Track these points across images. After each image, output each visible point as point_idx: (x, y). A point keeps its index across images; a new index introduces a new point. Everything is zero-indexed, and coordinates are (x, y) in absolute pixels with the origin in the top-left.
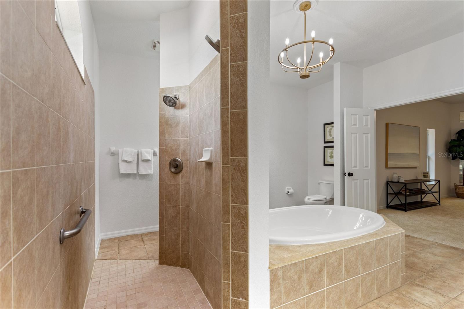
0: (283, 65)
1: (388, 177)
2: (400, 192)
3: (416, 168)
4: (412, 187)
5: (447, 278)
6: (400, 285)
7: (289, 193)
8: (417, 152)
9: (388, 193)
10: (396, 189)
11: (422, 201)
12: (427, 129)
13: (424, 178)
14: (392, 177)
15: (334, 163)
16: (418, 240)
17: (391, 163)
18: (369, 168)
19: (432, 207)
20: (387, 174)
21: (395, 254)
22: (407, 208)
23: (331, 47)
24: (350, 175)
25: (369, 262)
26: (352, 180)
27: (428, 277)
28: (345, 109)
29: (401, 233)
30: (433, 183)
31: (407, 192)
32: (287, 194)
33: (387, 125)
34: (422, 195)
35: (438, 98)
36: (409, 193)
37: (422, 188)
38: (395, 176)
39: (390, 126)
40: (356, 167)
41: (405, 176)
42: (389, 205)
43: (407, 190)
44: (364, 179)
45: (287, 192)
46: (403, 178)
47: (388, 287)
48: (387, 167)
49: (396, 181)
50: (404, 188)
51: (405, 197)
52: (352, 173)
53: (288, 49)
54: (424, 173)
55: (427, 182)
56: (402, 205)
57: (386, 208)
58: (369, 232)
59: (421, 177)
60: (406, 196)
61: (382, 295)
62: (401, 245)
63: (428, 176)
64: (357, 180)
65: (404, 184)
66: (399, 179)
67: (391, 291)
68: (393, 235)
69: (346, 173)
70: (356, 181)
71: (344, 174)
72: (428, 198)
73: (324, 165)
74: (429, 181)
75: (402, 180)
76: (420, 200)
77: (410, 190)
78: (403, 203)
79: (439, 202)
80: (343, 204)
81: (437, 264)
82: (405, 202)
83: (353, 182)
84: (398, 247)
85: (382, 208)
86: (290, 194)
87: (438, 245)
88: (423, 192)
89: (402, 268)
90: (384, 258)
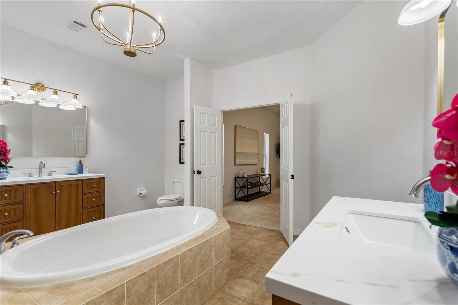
0: (102, 33)
1: (236, 173)
2: (244, 185)
3: (256, 164)
4: (253, 181)
5: (264, 262)
6: (225, 282)
7: (141, 194)
8: (257, 151)
9: (236, 187)
10: (241, 183)
11: (260, 192)
12: (264, 133)
13: (261, 173)
14: (239, 173)
15: (185, 160)
16: (251, 228)
17: (238, 161)
18: (217, 165)
19: (266, 196)
20: (235, 171)
21: (220, 253)
22: (248, 199)
23: (159, 26)
24: (199, 172)
25: (191, 271)
26: (201, 178)
27: (250, 265)
28: (194, 106)
29: (227, 230)
30: (267, 176)
31: (249, 185)
32: (139, 197)
33: (235, 127)
34: (260, 187)
35: (263, 106)
36: (250, 186)
37: (260, 181)
38: (241, 172)
39: (238, 128)
40: (205, 165)
41: (249, 172)
42: (237, 197)
43: (249, 183)
44: (212, 177)
45: (140, 194)
46: (246, 173)
47: (212, 290)
48: (235, 164)
49: (241, 176)
50: (247, 182)
51: (247, 190)
52: (200, 171)
53: (101, 9)
54: (261, 169)
55: (264, 176)
56: (245, 196)
57: (234, 200)
58: (196, 235)
59: (260, 172)
60: (248, 188)
61: (205, 301)
62: (226, 242)
63: (263, 171)
64: (206, 177)
65: (247, 179)
66: (243, 175)
67: (216, 292)
68: (219, 234)
69: (195, 171)
70: (204, 179)
71: (193, 172)
72: (264, 189)
73: (180, 163)
74: (265, 175)
75: (246, 176)
76: (259, 191)
77: (251, 183)
78: (246, 195)
79: (270, 191)
80: (193, 204)
81: (259, 249)
82: (247, 194)
83: (202, 179)
84: (223, 244)
85: (231, 201)
86: (142, 196)
87: (263, 230)
88: (259, 184)
89: (227, 265)
90: (208, 261)
